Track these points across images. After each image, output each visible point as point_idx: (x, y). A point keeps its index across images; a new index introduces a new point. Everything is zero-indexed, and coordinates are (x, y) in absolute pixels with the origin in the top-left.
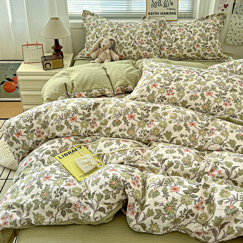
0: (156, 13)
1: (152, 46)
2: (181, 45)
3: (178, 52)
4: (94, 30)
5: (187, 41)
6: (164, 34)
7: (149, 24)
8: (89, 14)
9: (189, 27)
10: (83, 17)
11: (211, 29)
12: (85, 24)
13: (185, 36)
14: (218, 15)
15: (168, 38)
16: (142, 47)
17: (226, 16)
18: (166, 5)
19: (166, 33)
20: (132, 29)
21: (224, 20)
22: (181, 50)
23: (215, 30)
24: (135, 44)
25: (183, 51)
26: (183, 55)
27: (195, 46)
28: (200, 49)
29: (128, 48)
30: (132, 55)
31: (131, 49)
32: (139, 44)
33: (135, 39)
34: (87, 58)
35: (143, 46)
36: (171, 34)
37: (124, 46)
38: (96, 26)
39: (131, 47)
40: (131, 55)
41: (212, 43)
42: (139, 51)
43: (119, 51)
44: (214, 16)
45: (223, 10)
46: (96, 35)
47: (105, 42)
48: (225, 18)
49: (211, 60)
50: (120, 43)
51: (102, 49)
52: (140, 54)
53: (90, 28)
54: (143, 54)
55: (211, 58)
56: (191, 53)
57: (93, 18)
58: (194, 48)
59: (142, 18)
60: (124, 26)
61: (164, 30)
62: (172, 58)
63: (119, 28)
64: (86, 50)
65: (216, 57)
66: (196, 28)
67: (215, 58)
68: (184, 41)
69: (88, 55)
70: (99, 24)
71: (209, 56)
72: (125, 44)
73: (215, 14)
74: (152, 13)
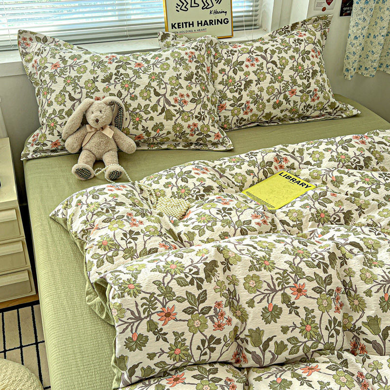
0: (188, 24)
1: (204, 106)
2: (259, 94)
3: (255, 111)
4: (60, 80)
5: (270, 85)
6: (218, 73)
7: (186, 54)
8: (34, 40)
9: (269, 51)
10: (21, 49)
11: (312, 53)
12: (30, 65)
13: (264, 73)
14: (316, 20)
15: (230, 81)
16: (183, 111)
17: (330, 22)
18: (207, 5)
19: (222, 71)
20: (152, 71)
21: (327, 30)
22: (261, 106)
23: (318, 54)
24: (167, 106)
25: (264, 106)
26: (264, 115)
27: (287, 93)
28: (298, 99)
29: (152, 119)
30: (165, 131)
31: (160, 119)
32: (177, 104)
33: (164, 95)
34: (53, 151)
35: (187, 108)
36: (235, 72)
37: (142, 114)
38: (62, 72)
39: (160, 114)
40: (161, 133)
41: (317, 82)
42: (180, 121)
43: (131, 127)
44: (308, 23)
45: (324, 9)
46: (67, 95)
47: (99, 111)
48: (327, 24)
49: (318, 117)
50: (131, 109)
51: (91, 127)
52: (182, 127)
53: (47, 76)
54: (189, 127)
55: (317, 113)
56: (281, 108)
57: (48, 48)
58: (286, 98)
59: (160, 38)
60: (133, 65)
61: (217, 63)
62: (242, 125)
63: (122, 71)
64: (47, 132)
65: (326, 110)
66: (283, 54)
67: (323, 113)
68: (265, 84)
69: (56, 144)
70: (69, 64)
71: (313, 111)
72: (143, 108)
73: (310, 19)
74: (178, 24)
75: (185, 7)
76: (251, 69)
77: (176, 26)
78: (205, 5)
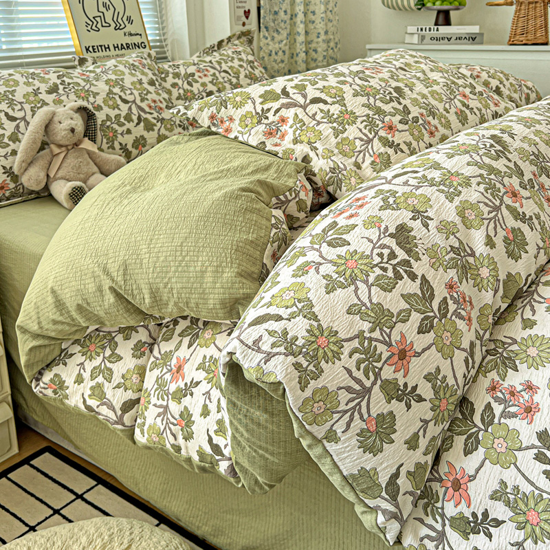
0: (103, 48)
9: (214, 62)
14: (240, 36)
15: (189, 94)
17: (252, 38)
18: (119, 25)
19: (174, 85)
20: (105, 78)
24: (142, 114)
31: (139, 131)
32: (153, 112)
33: (134, 102)
35: (165, 116)
36: (190, 84)
37: (115, 126)
39: (138, 124)
44: (233, 39)
45: (244, 24)
59: (77, 63)
61: (164, 78)
63: (67, 80)
69: (2, 188)
72: (114, 119)
73: (234, 35)
74: (93, 47)
75: (96, 26)
76: (206, 80)
77: (91, 49)
78: (117, 26)
